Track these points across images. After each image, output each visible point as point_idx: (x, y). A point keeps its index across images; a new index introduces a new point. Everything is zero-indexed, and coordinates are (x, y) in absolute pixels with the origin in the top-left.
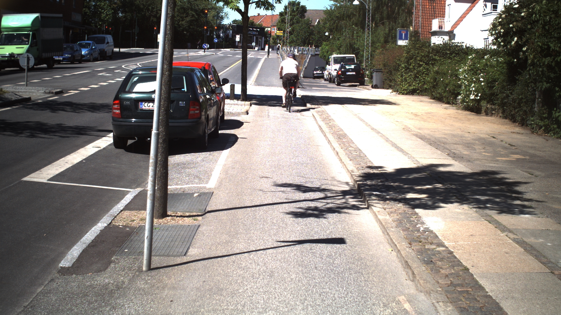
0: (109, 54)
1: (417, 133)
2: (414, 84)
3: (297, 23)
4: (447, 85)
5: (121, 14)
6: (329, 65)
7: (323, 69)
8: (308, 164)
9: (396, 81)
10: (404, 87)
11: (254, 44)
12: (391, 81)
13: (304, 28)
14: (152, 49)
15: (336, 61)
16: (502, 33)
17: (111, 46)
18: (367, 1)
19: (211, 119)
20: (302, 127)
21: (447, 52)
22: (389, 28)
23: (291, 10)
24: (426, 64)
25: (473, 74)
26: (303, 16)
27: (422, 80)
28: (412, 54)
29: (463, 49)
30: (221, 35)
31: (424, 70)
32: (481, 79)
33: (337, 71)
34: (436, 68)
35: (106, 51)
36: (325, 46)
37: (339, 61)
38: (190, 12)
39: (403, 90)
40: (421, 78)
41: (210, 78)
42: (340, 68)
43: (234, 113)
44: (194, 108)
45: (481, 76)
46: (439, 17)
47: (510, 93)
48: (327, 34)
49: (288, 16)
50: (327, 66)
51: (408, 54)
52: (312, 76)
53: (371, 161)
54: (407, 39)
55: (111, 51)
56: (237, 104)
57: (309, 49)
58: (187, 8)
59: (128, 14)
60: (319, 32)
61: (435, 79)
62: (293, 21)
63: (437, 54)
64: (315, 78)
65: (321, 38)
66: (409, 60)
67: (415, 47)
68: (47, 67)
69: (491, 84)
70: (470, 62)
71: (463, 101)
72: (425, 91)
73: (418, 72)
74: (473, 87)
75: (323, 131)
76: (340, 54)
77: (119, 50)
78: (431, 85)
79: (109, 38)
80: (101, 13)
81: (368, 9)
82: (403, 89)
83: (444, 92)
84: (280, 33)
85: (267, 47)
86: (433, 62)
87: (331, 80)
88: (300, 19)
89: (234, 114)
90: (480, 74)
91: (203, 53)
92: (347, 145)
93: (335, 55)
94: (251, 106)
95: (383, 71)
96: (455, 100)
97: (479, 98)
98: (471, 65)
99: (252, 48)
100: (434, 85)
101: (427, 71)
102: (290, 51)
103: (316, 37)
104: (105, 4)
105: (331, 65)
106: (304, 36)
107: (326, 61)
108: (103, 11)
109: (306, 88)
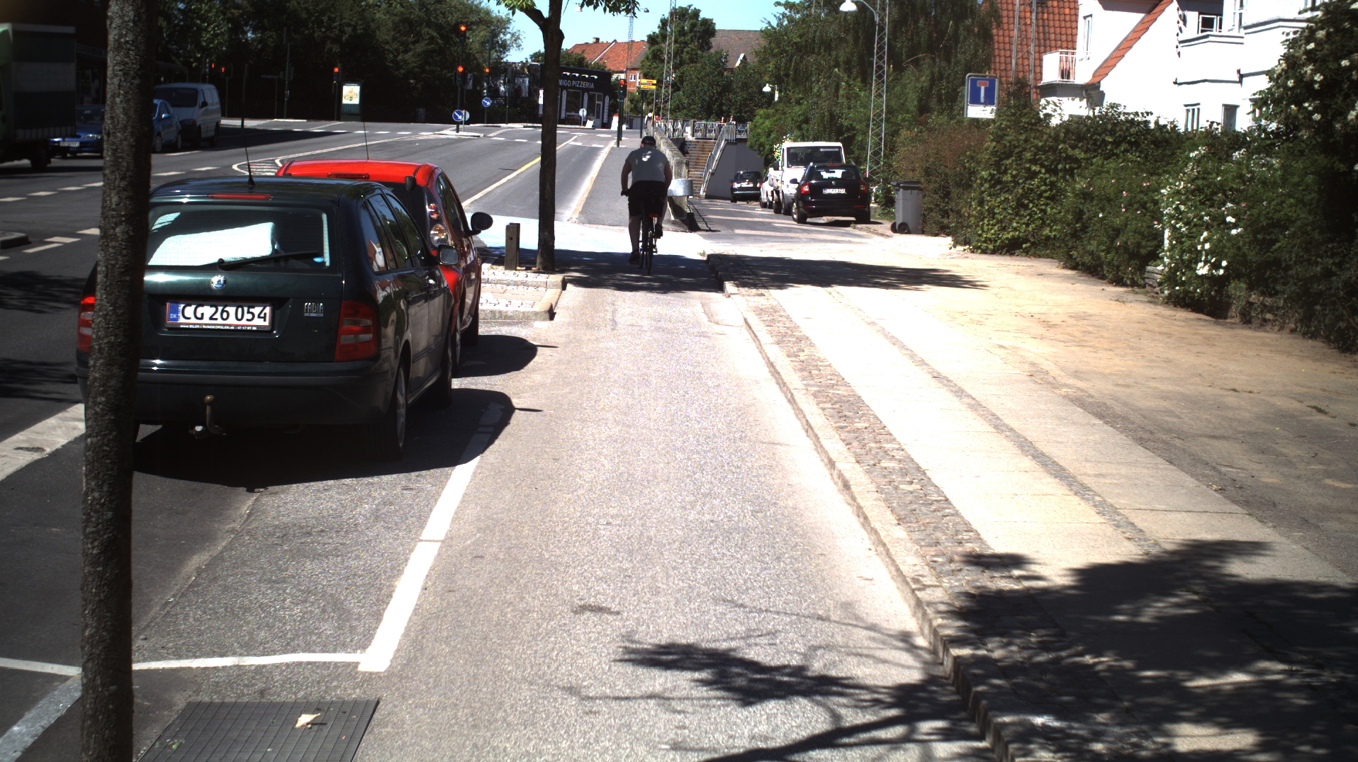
0: (208, 132)
1: (1079, 393)
2: (1015, 225)
3: (692, 62)
4: (1117, 232)
5: (253, 33)
6: (776, 169)
7: (759, 177)
8: (746, 531)
9: (961, 216)
10: (987, 232)
11: (583, 112)
12: (945, 214)
13: (708, 75)
14: (327, 122)
15: (795, 158)
16: (1316, 86)
17: (213, 112)
18: (878, 2)
19: (418, 356)
20: (716, 365)
21: (1107, 138)
22: (933, 74)
23: (678, 29)
24: (1048, 171)
25: (1202, 203)
26: (705, 45)
27: (1036, 214)
28: (1010, 142)
29: (1148, 130)
30: (502, 88)
31: (1043, 188)
32: (1230, 219)
33: (797, 186)
34: (1081, 184)
35: (200, 126)
36: (762, 120)
37: (801, 159)
38: (425, 30)
39: (985, 242)
40: (1035, 209)
41: (431, 213)
42: (807, 178)
43: (509, 314)
44: (356, 323)
45: (1227, 209)
46: (1056, 48)
47: (1334, 264)
48: (767, 89)
49: (670, 44)
50: (771, 170)
51: (998, 142)
52: (730, 196)
53: (974, 526)
54: (992, 103)
55: (214, 124)
56: (524, 284)
57: (720, 127)
58: (416, 22)
59: (268, 33)
60: (745, 86)
61: (1079, 215)
62: (680, 57)
63: (1080, 145)
64: (735, 199)
65: (751, 100)
66: (1002, 159)
67: (1017, 123)
68: (30, 166)
69: (1265, 234)
70: (1192, 170)
71: (1171, 279)
72: (1045, 244)
73: (1026, 193)
74: (1206, 241)
75: (782, 384)
76: (803, 140)
77: (243, 123)
78: (1067, 230)
79: (210, 93)
80: (200, 29)
81: (879, 25)
82: (983, 239)
83: (1108, 251)
84: (649, 85)
85: (616, 119)
86: (1067, 166)
87: (780, 206)
88: (699, 52)
89: (510, 317)
90: (1224, 204)
91: (455, 133)
92: (873, 445)
93: (788, 144)
94: (564, 288)
95: (922, 187)
96: (1141, 274)
97: (1221, 272)
98: (1197, 178)
99: (579, 121)
100: (1076, 231)
101: (1051, 191)
102: (674, 131)
103: (738, 97)
104: (210, 8)
105: (781, 167)
106: (708, 94)
107: (763, 157)
108: (206, 24)
109: (719, 231)
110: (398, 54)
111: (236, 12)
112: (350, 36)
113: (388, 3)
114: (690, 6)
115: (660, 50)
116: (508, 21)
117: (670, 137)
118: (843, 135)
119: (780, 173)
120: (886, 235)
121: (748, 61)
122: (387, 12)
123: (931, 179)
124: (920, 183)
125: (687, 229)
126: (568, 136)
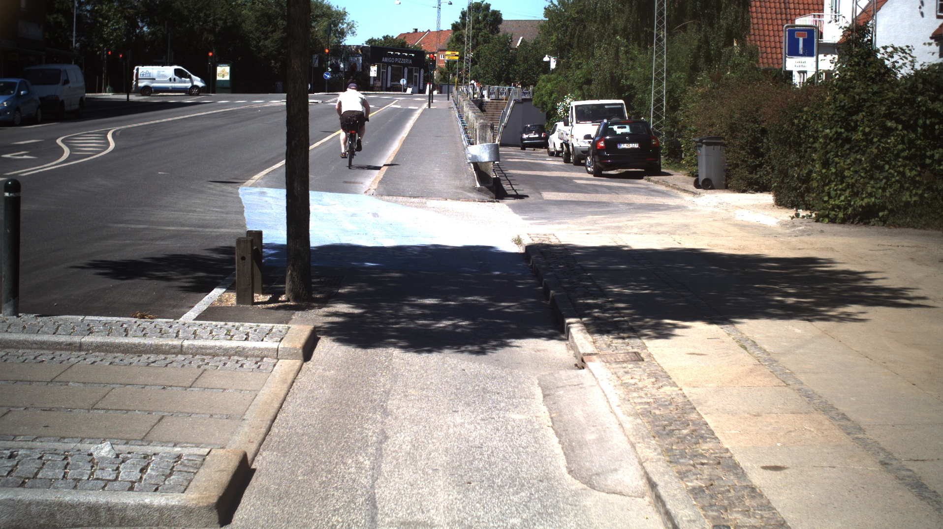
0: (71, 106)
2: (869, 189)
3: (486, 43)
6: (564, 123)
7: (546, 130)
10: (835, 198)
11: (403, 82)
13: (498, 52)
15: (584, 115)
17: (77, 89)
26: (495, 30)
28: (858, 95)
30: (342, 66)
33: (590, 141)
35: (63, 101)
36: (544, 83)
37: (591, 116)
38: (280, 22)
39: (834, 210)
42: (600, 134)
48: (546, 59)
49: (468, 30)
50: (558, 124)
52: (520, 144)
55: (79, 99)
57: (509, 90)
58: (273, 16)
60: (526, 59)
62: (477, 39)
64: (524, 147)
66: (850, 115)
67: (862, 73)
72: (905, 212)
73: (882, 153)
79: (73, 73)
82: (830, 207)
84: (453, 56)
85: (428, 87)
87: (570, 157)
88: (491, 35)
95: (726, 142)
99: (400, 89)
102: (474, 94)
103: (521, 67)
104: (110, 9)
105: (571, 123)
106: (498, 66)
107: (545, 113)
108: (107, 21)
109: (527, 196)
110: (260, 41)
111: (132, 11)
112: (222, 27)
113: (253, 2)
115: (461, 35)
116: (345, 14)
117: (470, 98)
118: (625, 93)
119: (570, 128)
120: (690, 192)
121: (525, 42)
122: (251, 9)
123: (737, 135)
124: (724, 138)
125: (494, 197)
126: (391, 101)
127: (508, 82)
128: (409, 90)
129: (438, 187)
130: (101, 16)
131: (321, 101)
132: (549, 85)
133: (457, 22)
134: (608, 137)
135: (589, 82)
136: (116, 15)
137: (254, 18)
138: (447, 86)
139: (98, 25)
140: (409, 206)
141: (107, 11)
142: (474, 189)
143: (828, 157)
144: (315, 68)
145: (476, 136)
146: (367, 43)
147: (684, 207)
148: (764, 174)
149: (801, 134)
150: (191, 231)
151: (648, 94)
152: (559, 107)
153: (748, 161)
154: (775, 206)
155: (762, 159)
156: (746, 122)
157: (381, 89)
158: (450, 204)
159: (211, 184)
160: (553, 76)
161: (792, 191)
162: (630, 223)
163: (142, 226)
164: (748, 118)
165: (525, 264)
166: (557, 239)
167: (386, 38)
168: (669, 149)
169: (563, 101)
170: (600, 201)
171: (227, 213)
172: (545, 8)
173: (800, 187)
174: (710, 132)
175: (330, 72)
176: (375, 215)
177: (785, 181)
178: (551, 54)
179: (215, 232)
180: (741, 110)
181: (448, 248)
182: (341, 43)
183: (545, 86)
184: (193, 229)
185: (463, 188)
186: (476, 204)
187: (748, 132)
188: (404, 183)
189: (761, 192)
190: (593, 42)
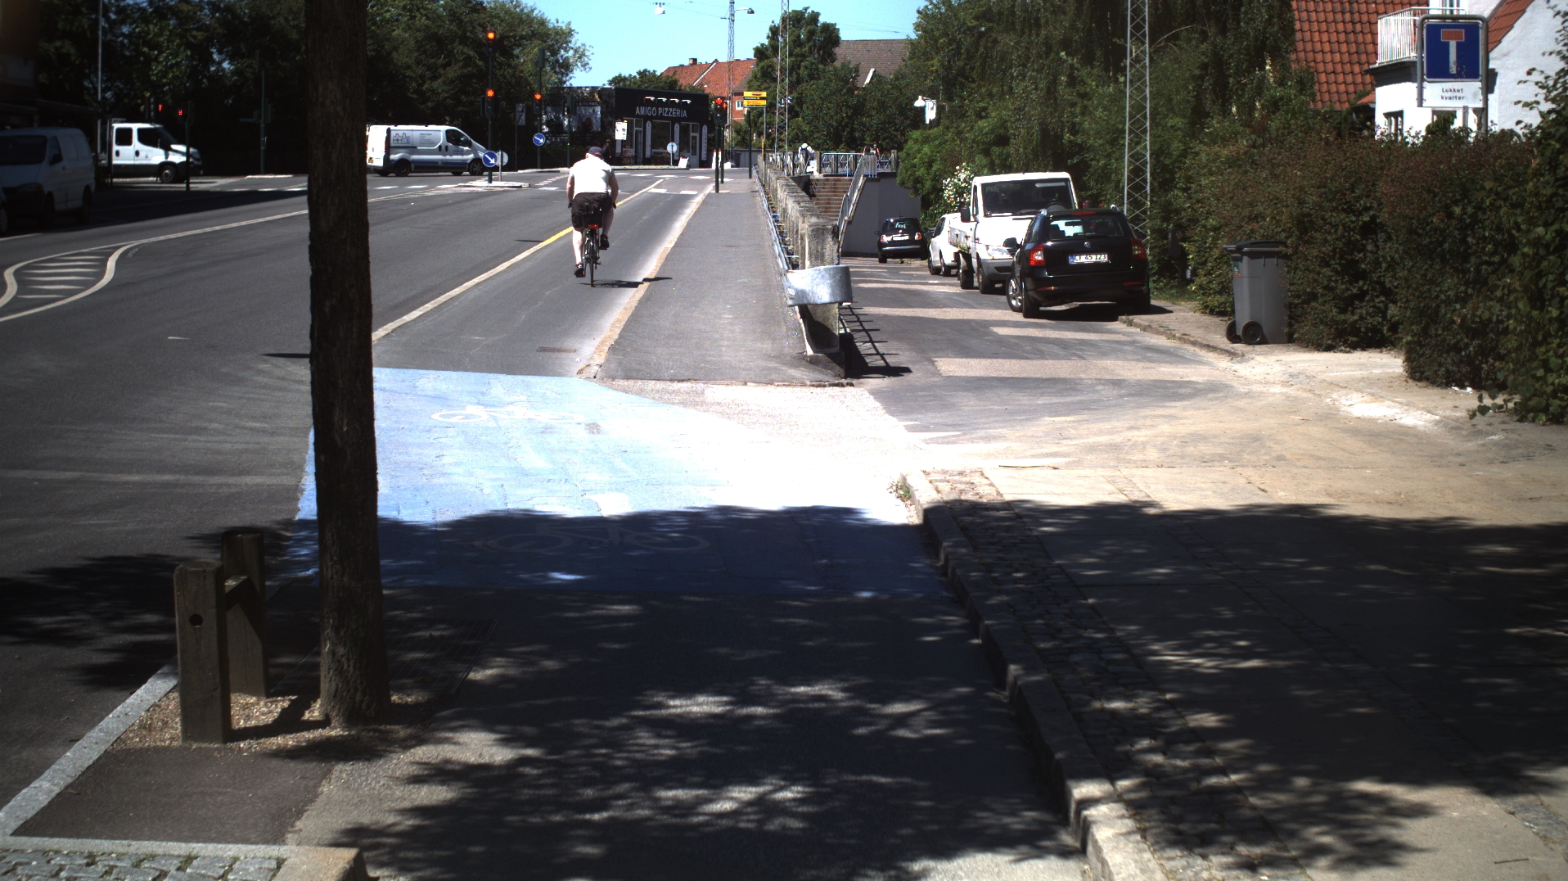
0: (67, 202)
3: (813, 79)
6: (961, 216)
7: (928, 228)
11: (673, 148)
13: (834, 94)
15: (1000, 201)
23: (793, 38)
26: (828, 58)
30: (566, 122)
38: (458, 48)
42: (1034, 237)
48: (919, 103)
49: (783, 58)
50: (948, 217)
52: (878, 253)
57: (856, 158)
58: (447, 38)
62: (797, 73)
64: (888, 258)
80: (149, 59)
85: (716, 156)
88: (821, 66)
91: (484, 184)
95: (1290, 252)
99: (667, 160)
102: (795, 166)
103: (874, 120)
104: (162, 30)
105: (974, 216)
106: (835, 118)
107: (919, 198)
108: (156, 52)
109: (907, 370)
110: (424, 82)
114: (806, 9)
115: (770, 66)
116: (570, 33)
117: (789, 175)
118: (1072, 159)
119: (972, 225)
120: (1221, 350)
121: (880, 77)
122: (409, 28)
123: (1311, 237)
124: (1284, 244)
125: (843, 375)
126: (650, 181)
127: (855, 144)
128: (683, 163)
129: (729, 356)
130: (146, 43)
131: (527, 185)
132: (926, 149)
133: (762, 45)
134: (1049, 244)
135: (1003, 141)
136: (173, 42)
137: (412, 43)
138: (747, 154)
139: (142, 59)
140: (667, 402)
141: (155, 35)
142: (802, 359)
143: (1541, 284)
144: (519, 127)
145: (803, 248)
146: (611, 83)
147: (1227, 386)
148: (1367, 313)
149: (1467, 236)
150: (174, 485)
151: (1117, 160)
152: (946, 186)
153: (1336, 288)
154: (1410, 381)
155: (1364, 284)
156: (1332, 211)
157: (635, 161)
158: (754, 395)
159: (266, 362)
160: (935, 131)
161: (1448, 352)
162: (1139, 436)
163: (69, 475)
164: (1334, 204)
165: (928, 562)
166: (991, 485)
167: (643, 74)
168: (1158, 262)
169: (953, 176)
170: (1054, 375)
171: (273, 434)
172: (918, 12)
173: (1467, 346)
174: (1252, 231)
175: (545, 134)
176: (593, 428)
177: (1433, 332)
178: (931, 94)
179: (229, 485)
180: (1319, 187)
181: (750, 516)
182: (565, 82)
183: (919, 151)
184: (182, 478)
185: (779, 357)
186: (807, 391)
187: (1336, 231)
188: (659, 350)
189: (1363, 349)
190: (1011, 68)
